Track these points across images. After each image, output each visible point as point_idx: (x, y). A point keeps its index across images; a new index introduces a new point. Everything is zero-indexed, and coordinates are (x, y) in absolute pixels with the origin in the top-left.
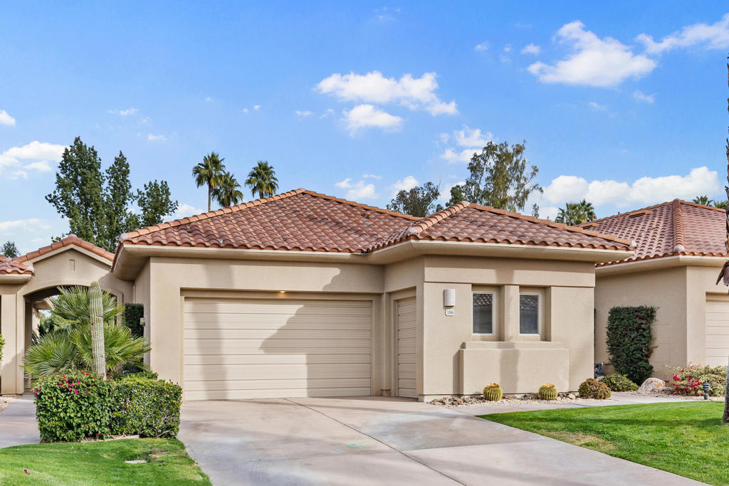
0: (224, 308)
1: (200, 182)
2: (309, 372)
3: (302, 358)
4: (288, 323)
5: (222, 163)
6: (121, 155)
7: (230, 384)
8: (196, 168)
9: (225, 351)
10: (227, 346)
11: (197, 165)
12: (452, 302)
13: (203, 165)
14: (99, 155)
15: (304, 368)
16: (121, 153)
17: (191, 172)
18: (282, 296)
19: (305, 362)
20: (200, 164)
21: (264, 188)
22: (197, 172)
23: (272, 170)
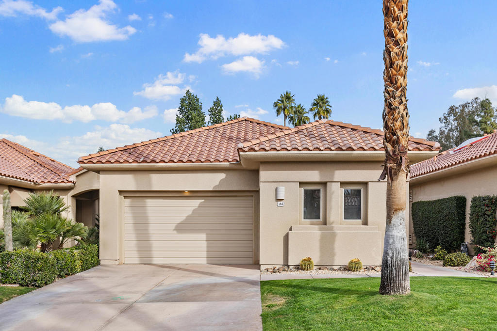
0: (150, 203)
1: (278, 112)
2: (208, 246)
3: (203, 237)
4: (193, 212)
5: (293, 98)
6: (218, 99)
7: (155, 254)
8: (275, 103)
9: (151, 231)
10: (153, 228)
11: (276, 101)
12: (281, 196)
13: (280, 101)
14: (200, 101)
15: (205, 244)
16: (217, 98)
17: (272, 106)
18: (187, 194)
19: (205, 239)
20: (278, 100)
21: (321, 113)
22: (276, 106)
23: (328, 100)
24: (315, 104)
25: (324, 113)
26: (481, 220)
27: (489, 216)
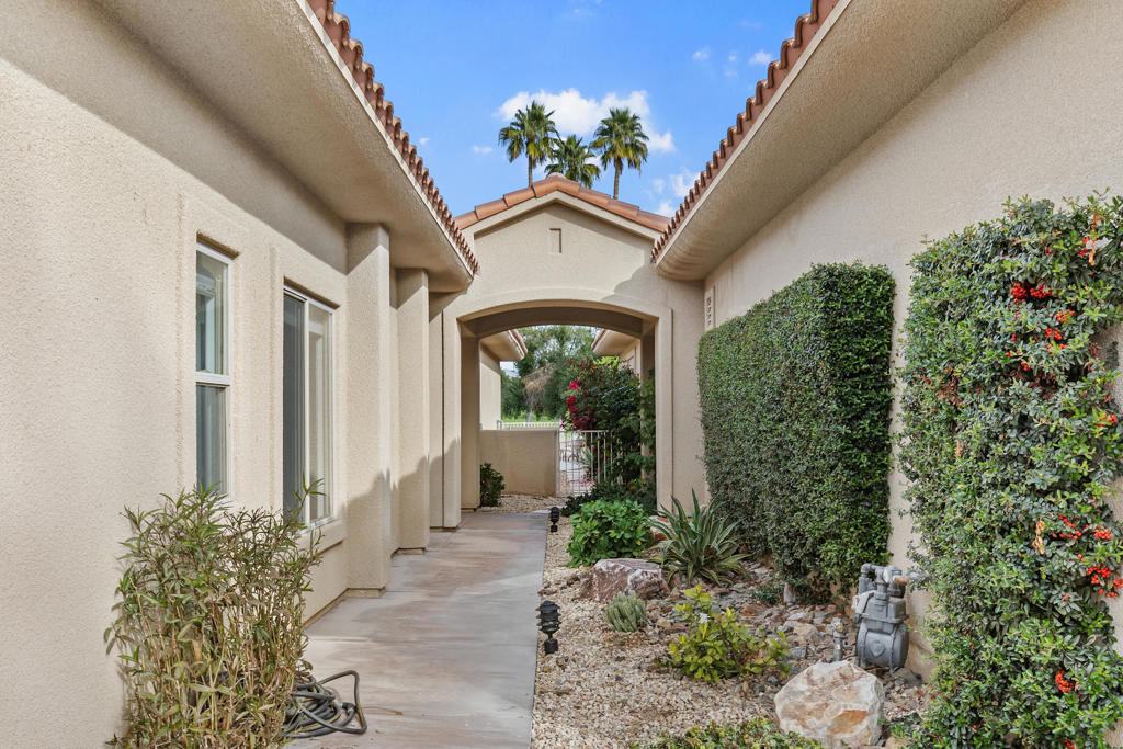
1: (512, 153)
5: (550, 118)
8: (503, 130)
11: (507, 125)
13: (518, 125)
20: (513, 124)
21: (620, 153)
22: (506, 137)
23: (638, 121)
24: (603, 132)
25: (627, 152)
26: (981, 417)
27: (1048, 385)
